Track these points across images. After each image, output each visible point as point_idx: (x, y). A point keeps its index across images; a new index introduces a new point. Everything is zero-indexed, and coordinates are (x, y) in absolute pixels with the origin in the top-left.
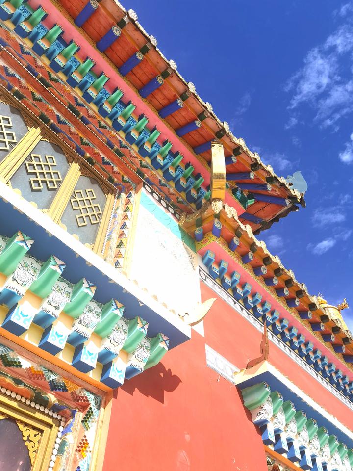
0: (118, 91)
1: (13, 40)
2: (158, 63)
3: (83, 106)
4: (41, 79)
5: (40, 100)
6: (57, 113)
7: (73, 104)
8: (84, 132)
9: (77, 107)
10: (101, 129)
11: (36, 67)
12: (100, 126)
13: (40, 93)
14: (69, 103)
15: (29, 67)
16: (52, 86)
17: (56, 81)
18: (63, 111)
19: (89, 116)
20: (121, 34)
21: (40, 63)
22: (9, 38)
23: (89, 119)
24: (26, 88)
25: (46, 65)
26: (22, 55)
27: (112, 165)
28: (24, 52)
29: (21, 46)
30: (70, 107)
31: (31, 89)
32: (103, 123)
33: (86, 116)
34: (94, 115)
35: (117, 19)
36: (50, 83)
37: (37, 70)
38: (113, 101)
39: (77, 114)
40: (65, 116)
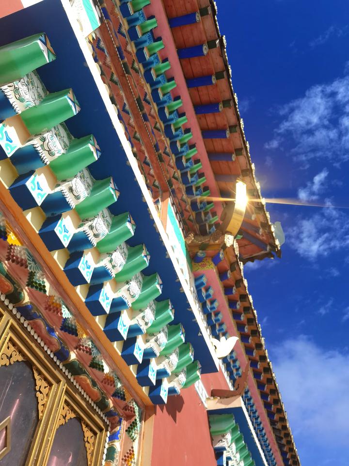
0: (180, 101)
1: (115, 15)
2: (224, 91)
3: (149, 103)
4: (125, 64)
5: (116, 83)
6: (125, 101)
7: (142, 98)
8: (140, 127)
9: (143, 102)
10: (155, 131)
11: (125, 50)
12: (155, 127)
13: (118, 76)
14: (139, 96)
15: (119, 49)
16: (131, 75)
17: (137, 71)
18: (131, 101)
19: (150, 115)
20: (208, 53)
21: (129, 48)
22: (113, 12)
23: (149, 117)
24: (109, 67)
25: (133, 52)
26: (117, 34)
27: (151, 167)
28: (120, 32)
29: (120, 25)
30: (139, 100)
31: (113, 70)
32: (158, 125)
33: (148, 114)
34: (155, 115)
35: (209, 38)
36: (131, 70)
37: (125, 54)
38: (172, 107)
39: (142, 108)
40: (130, 106)
